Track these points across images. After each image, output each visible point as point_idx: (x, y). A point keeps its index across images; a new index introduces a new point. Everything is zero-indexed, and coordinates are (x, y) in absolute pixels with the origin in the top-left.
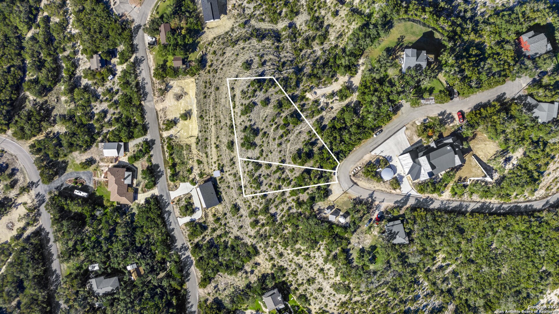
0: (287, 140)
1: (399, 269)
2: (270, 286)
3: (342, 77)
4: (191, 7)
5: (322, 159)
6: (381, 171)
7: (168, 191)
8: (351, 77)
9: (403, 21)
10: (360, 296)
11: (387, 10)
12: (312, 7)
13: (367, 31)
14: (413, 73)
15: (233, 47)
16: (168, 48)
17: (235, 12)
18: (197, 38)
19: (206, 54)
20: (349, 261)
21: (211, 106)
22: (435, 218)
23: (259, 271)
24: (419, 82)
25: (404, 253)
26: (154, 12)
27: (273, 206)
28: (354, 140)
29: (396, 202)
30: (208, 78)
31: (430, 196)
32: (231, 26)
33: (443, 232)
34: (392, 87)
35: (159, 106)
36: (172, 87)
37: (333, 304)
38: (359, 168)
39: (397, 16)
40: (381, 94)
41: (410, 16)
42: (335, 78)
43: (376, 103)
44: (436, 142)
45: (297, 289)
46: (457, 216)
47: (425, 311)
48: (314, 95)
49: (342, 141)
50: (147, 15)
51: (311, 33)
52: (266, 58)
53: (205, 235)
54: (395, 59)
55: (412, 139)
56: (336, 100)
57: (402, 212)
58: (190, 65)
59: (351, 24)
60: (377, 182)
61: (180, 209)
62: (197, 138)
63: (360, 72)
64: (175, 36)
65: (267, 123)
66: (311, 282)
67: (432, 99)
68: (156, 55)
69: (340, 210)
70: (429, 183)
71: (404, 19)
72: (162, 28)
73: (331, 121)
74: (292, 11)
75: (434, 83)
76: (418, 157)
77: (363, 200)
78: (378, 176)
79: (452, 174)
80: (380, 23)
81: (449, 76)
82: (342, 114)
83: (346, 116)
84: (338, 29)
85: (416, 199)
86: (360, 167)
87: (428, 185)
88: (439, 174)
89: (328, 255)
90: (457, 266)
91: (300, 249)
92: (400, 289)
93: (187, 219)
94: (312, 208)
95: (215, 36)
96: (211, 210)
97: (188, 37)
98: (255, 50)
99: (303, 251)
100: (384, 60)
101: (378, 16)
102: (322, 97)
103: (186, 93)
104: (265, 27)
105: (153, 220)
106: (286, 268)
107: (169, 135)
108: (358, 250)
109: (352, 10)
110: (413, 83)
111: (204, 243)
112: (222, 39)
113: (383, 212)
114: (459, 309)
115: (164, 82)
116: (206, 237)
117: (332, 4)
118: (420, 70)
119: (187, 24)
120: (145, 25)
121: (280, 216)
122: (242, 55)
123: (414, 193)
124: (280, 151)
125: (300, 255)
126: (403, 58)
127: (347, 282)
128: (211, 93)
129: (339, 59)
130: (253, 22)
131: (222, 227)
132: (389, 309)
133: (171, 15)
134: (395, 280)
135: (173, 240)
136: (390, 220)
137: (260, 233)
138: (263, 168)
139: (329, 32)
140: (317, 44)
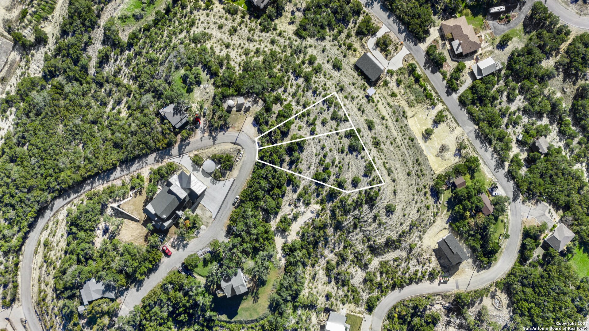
0: (319, 155)
1: (156, 83)
2: (270, 8)
3: (294, 238)
4: (471, 242)
5: (276, 153)
6: (217, 166)
7: (412, 52)
8: (286, 243)
9: (262, 317)
10: (180, 39)
11: (281, 320)
12: (354, 294)
13: (291, 292)
14: (230, 272)
15: (412, 222)
16: (476, 192)
17: (426, 256)
18: (451, 214)
19: (436, 202)
20: (206, 67)
21: (407, 155)
22: (146, 146)
23: (286, 17)
24: (221, 266)
25: (158, 99)
26: (505, 220)
27: (303, 86)
28: (255, 183)
29: (189, 143)
30: (423, 181)
31: (160, 165)
32: (423, 240)
33: (132, 136)
34: (243, 249)
35: (458, 131)
36: (454, 156)
37: (202, 20)
38: (238, 159)
39: (269, 319)
40: (251, 238)
41: (258, 324)
42: (300, 235)
43: (251, 228)
44: (178, 217)
45: (243, 17)
46: (127, 157)
47: (114, 55)
48: (313, 210)
49: (266, 178)
50: (512, 215)
51: (343, 268)
52: (375, 225)
53: (354, 27)
54: (252, 277)
55: (202, 209)
56: (289, 215)
57: (179, 136)
58: (446, 184)
59: (309, 293)
60: (215, 155)
61: (391, 40)
62: (406, 118)
63: (280, 251)
64: (474, 206)
65: (345, 163)
66: (232, 30)
67: (201, 255)
68: (484, 179)
69: (237, 111)
70: (166, 175)
71: (262, 319)
72: (491, 208)
73: (285, 192)
74: (371, 281)
75: (206, 271)
76: (189, 195)
77: (220, 131)
78: (217, 159)
79: (150, 194)
80: (283, 306)
81: (195, 284)
82: (278, 203)
83: (273, 204)
84: (319, 282)
85: (171, 155)
86: (237, 161)
87: (167, 173)
88: (161, 188)
89: (228, 63)
90: (105, 112)
91: (258, 57)
92: (146, 65)
93: (380, 34)
94: (265, 101)
95: (434, 224)
96: (360, 54)
97: (462, 211)
98: (389, 227)
99: (253, 56)
100: (262, 272)
101: (287, 311)
102: (304, 212)
103: (438, 156)
104: (389, 254)
105: (413, 16)
106: (262, 32)
107: (436, 108)
108: (203, 82)
109: (314, 306)
110: (226, 262)
111: (352, 19)
112: (427, 224)
113: (197, 128)
114: (84, 72)
115: (464, 157)
116: (353, 26)
117: (336, 305)
118: (225, 277)
119: (468, 223)
120: (509, 204)
121: (291, 79)
122: (400, 217)
123: (176, 160)
124: (319, 141)
125: (255, 50)
126: (246, 282)
127: (199, 46)
128: (413, 168)
129: (305, 255)
130: (404, 254)
131: (342, 42)
132: (148, 41)
133: (488, 224)
134: (155, 70)
135: (384, 8)
136: (187, 123)
137: (302, 54)
138: (328, 117)
139: (327, 276)
140: (332, 260)
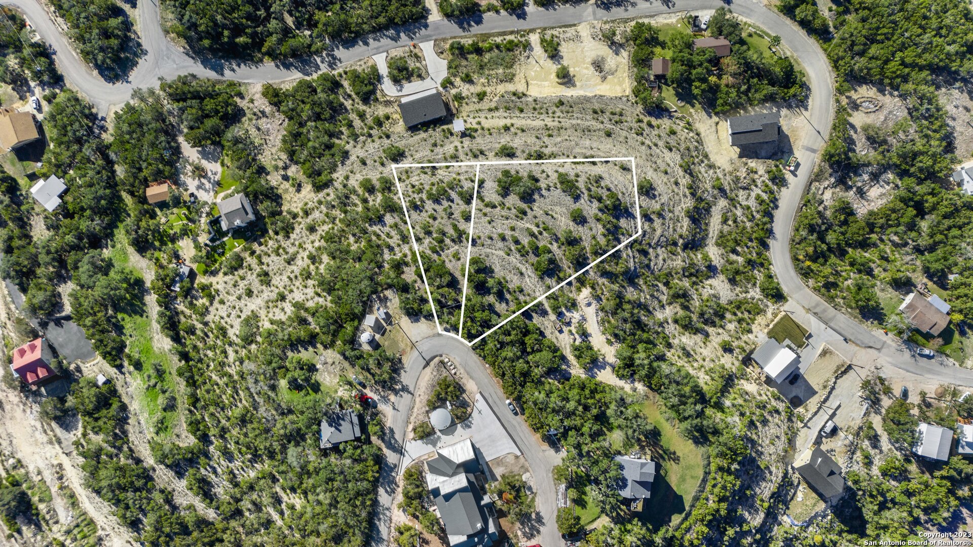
0: (511, 250)
1: (278, 430)
2: (260, 207)
3: (613, 352)
4: (757, 96)
5: (473, 310)
6: (446, 408)
7: (434, 38)
8: (613, 368)
9: (706, 462)
10: (235, 361)
11: (726, 436)
12: (743, 308)
13: (691, 400)
14: (612, 473)
15: (681, 166)
16: (687, 50)
17: (742, 173)
18: (700, 103)
19: (671, 117)
20: (295, 344)
21: (579, 122)
22: (362, 495)
23: (286, 191)
24: (597, 482)
25: (304, 440)
26: (751, 30)
27: (397, 220)
28: (502, 365)
29: (392, 430)
30: (629, 119)
31: (400, 490)
32: (718, 164)
33: (336, 508)
34: (590, 436)
35: (584, 30)
36: (617, 54)
37: (224, 315)
38: (453, 372)
39: (714, 453)
40: (580, 416)
41: (713, 475)
42: (613, 340)
43: (564, 407)
44: (491, 506)
45: (253, 253)
46: (363, 533)
47: (206, 469)
48: (586, 301)
49: (503, 345)
50: (748, 16)
51: (696, 303)
52: (657, 222)
53: (353, 100)
54: (639, 445)
55: (498, 464)
56: (575, 340)
57: (374, 439)
58: (653, 88)
59: (706, 373)
60: (429, 401)
61: (401, 58)
62: (524, 95)
63: (621, 383)
64: (706, 64)
65: (542, 218)
66: (263, 278)
67: (565, 503)
68: (675, 29)
69: (383, 335)
70: (421, 489)
71: (709, 464)
72: (722, 41)
73: (539, 329)
74: (737, 272)
75: (593, 508)
76: (467, 472)
77: (399, 375)
78: (437, 402)
79: (435, 528)
80: (705, 423)
81: (603, 534)
82: (550, 347)
83: (545, 355)
84: (699, 350)
85: (395, 466)
86: (455, 374)
87: (418, 486)
88: (435, 507)
89: (306, 310)
90: (280, 528)
91: (321, 262)
92: (245, 430)
93: (383, 70)
94: (390, 286)
95: (702, 135)
96: (396, 112)
97: (704, 86)
98: (672, 203)
99: (317, 268)
100: (638, 425)
101: (717, 420)
102: (582, 316)
103: (604, 78)
104: (712, 224)
105: (384, 9)
106: (289, 237)
107: (533, 44)
108: (314, 362)
109: (730, 376)
110: (594, 472)
111: (341, 97)
112: (696, 147)
113: (376, 407)
114: (207, 526)
115: (627, 41)
116: (350, 102)
117: (745, 342)
118: (617, 484)
119: (727, 86)
120: (731, 12)
121: (378, 231)
122: (665, 180)
123: (406, 463)
124: (491, 238)
125: (309, 262)
126: (640, 458)
127: (259, 339)
128: (602, 123)
129: (646, 349)
130: (723, 203)
131: (366, 130)
132: (212, 409)
133: (744, 58)
134: (259, 422)
135: (349, 43)
136: (361, 417)
137: (352, 196)
138: (463, 207)
139: (695, 334)
140: (676, 313)
